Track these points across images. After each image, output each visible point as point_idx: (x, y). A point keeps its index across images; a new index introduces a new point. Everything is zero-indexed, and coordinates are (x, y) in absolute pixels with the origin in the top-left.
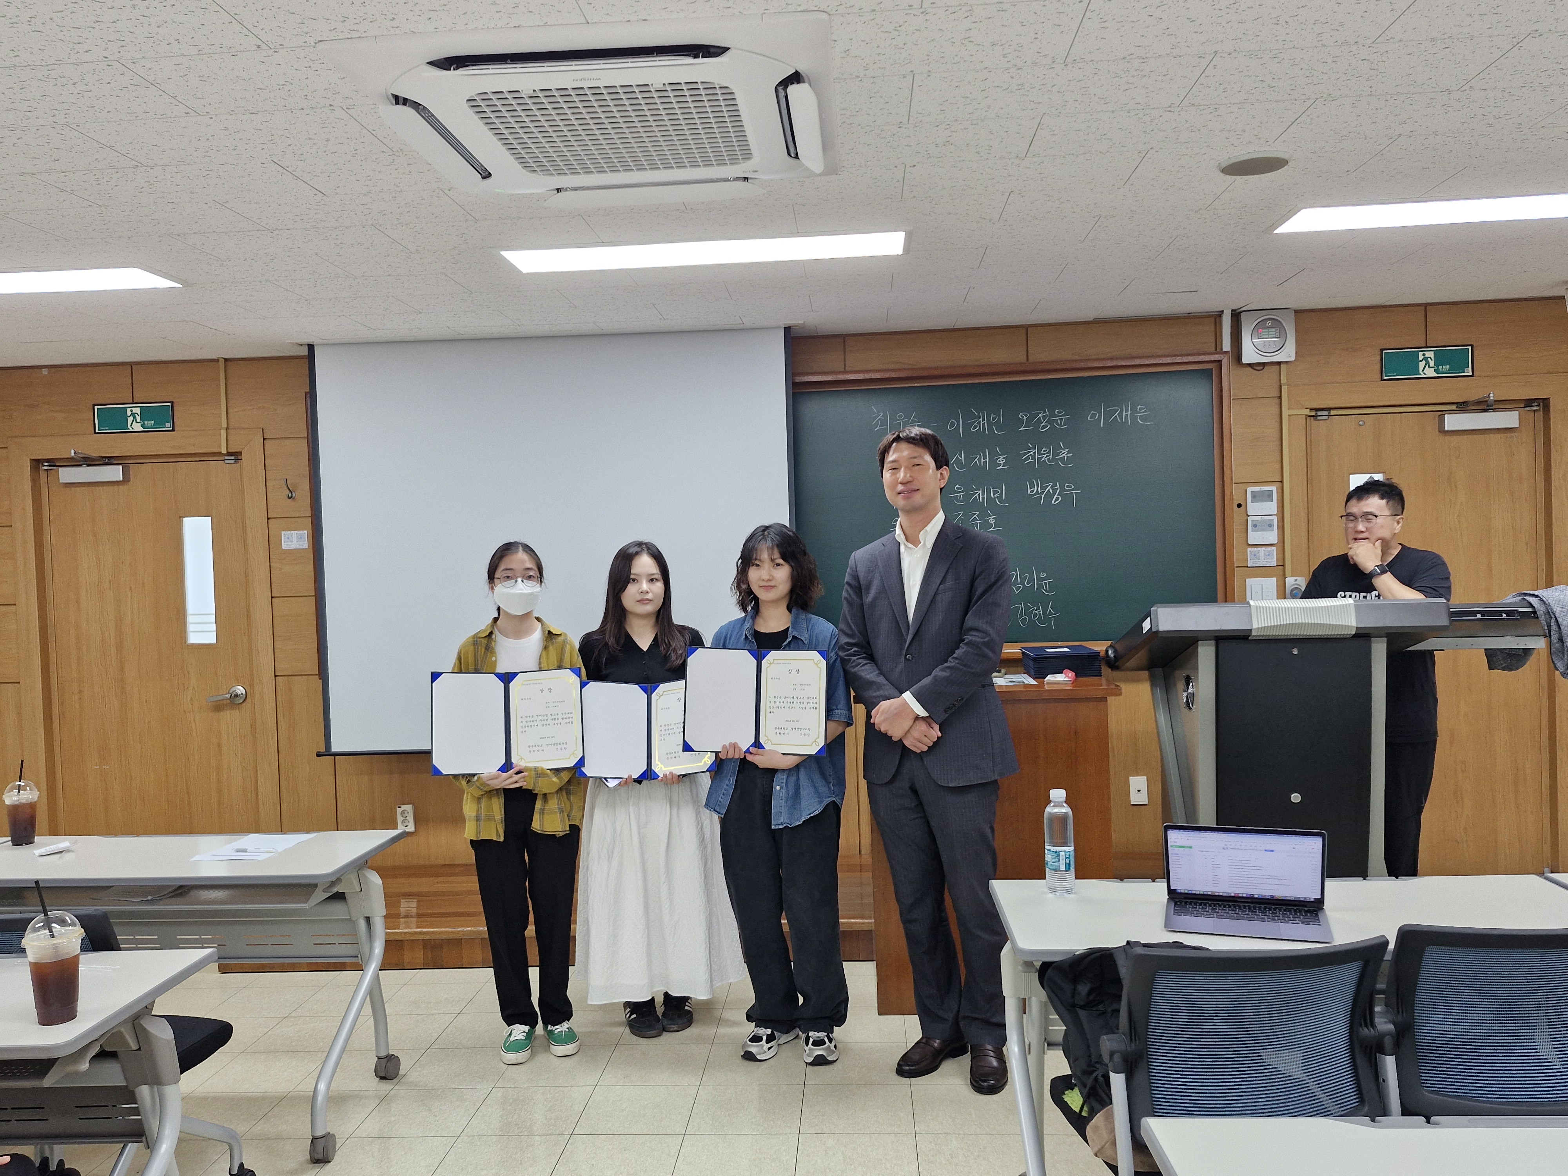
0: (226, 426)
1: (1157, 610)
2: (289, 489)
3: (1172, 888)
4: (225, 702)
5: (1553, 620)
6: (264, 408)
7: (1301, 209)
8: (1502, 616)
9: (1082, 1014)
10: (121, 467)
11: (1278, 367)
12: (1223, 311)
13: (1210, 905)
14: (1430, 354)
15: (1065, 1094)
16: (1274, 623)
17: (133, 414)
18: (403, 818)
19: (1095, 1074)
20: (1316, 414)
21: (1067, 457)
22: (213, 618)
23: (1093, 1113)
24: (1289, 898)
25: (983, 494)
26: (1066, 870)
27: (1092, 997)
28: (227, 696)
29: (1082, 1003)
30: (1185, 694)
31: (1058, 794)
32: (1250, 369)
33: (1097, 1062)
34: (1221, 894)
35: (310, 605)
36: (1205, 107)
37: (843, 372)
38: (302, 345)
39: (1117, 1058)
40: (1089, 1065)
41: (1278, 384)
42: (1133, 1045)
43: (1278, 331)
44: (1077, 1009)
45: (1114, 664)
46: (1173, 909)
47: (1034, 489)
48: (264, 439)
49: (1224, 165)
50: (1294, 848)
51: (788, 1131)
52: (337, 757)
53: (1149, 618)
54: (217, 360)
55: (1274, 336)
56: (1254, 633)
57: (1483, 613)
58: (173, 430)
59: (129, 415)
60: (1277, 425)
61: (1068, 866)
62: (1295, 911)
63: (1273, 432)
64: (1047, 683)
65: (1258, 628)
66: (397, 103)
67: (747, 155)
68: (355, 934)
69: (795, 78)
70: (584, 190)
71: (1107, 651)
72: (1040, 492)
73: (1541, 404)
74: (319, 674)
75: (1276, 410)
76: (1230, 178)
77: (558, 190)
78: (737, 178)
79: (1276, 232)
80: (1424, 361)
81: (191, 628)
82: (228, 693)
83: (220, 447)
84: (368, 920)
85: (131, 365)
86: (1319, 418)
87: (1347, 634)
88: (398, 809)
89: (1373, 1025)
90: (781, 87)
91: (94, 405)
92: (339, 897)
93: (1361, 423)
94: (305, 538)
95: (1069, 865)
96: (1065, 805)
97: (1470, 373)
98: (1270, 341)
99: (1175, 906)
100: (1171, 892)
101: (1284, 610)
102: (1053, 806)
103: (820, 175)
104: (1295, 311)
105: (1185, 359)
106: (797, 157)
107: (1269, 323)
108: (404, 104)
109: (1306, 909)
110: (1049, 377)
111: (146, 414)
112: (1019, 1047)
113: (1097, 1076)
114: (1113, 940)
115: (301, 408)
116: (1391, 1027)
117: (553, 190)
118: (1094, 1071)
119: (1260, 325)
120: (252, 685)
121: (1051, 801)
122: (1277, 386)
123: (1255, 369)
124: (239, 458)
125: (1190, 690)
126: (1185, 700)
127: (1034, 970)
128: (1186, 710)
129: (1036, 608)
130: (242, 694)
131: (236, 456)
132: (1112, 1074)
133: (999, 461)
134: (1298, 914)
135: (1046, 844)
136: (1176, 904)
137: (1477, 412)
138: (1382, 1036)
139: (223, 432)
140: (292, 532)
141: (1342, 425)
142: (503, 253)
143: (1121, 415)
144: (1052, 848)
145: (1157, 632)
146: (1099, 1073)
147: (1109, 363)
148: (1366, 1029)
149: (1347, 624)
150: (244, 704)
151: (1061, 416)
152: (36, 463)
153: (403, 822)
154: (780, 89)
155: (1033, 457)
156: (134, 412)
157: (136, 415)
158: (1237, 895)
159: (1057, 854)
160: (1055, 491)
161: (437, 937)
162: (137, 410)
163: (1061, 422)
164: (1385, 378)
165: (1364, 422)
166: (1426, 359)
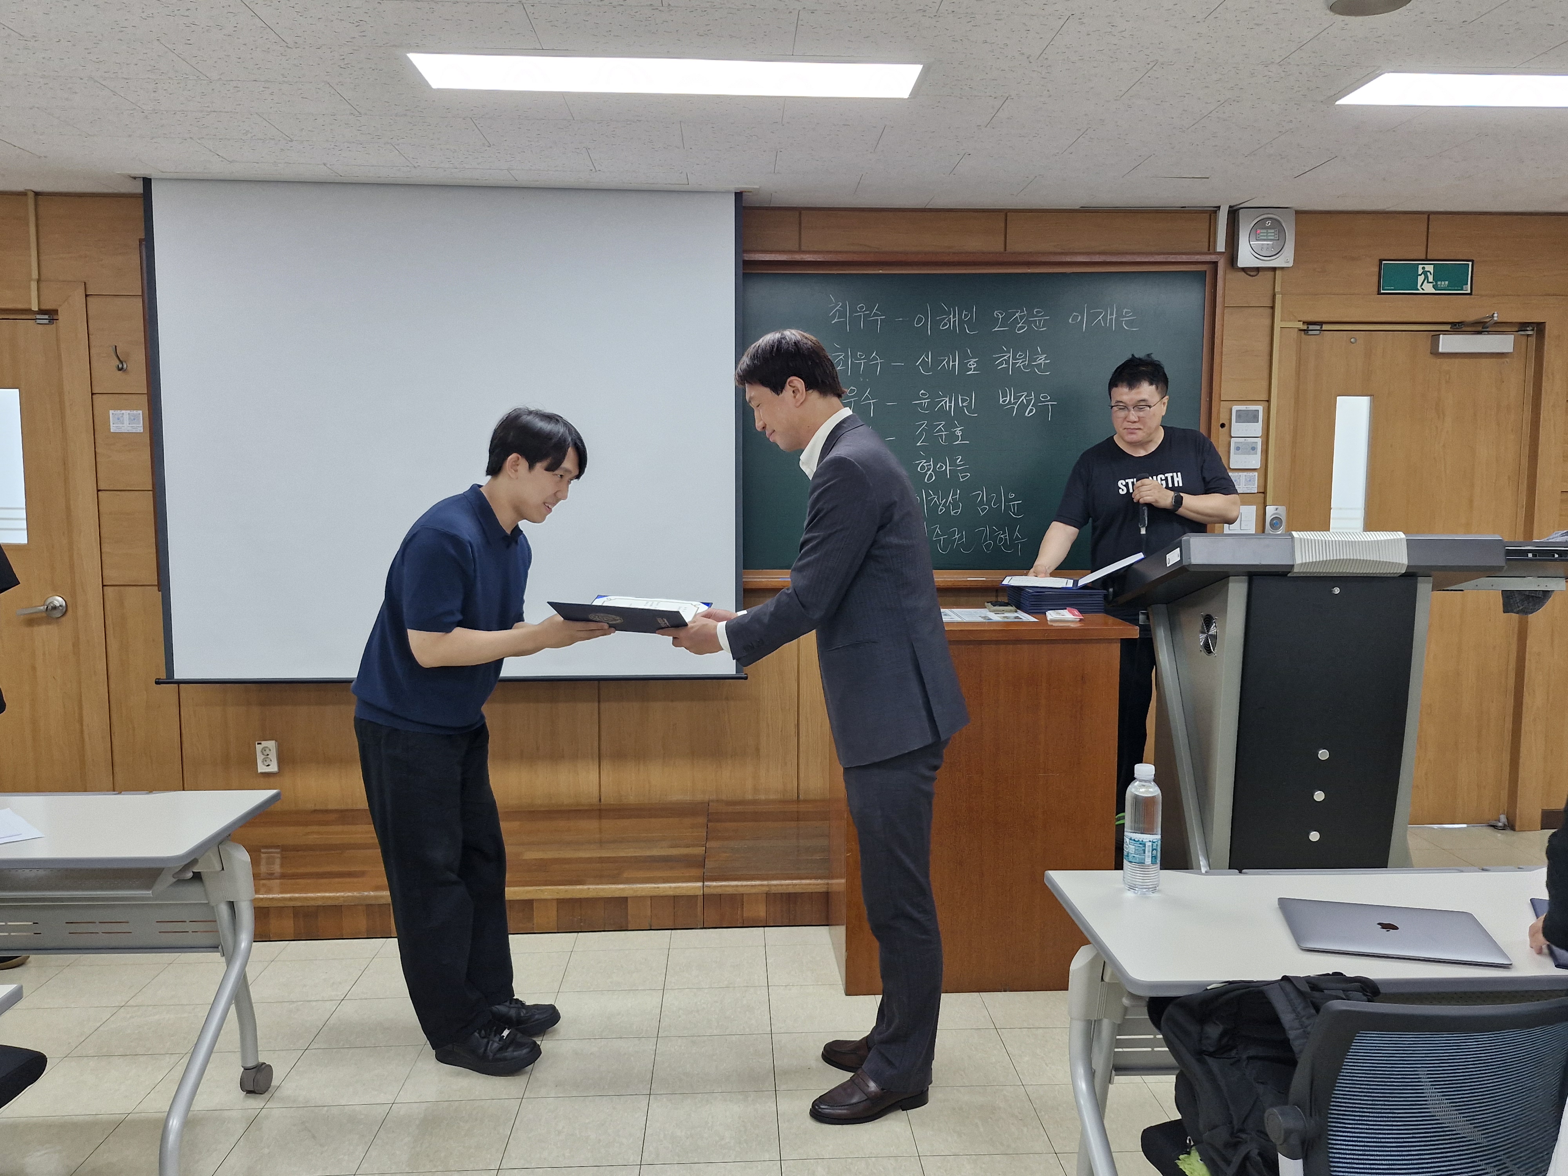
0: (37, 277)
2: (119, 359)
4: (40, 615)
7: (1381, 74)
8: (1554, 556)
9: (1213, 1063)
11: (1273, 273)
15: (1179, 1159)
16: (1321, 557)
18: (265, 758)
19: (1245, 1148)
21: (1044, 363)
22: (23, 514)
25: (950, 402)
28: (44, 607)
29: (1211, 1049)
30: (1204, 636)
32: (1243, 273)
35: (147, 502)
37: (797, 251)
38: (135, 178)
39: (1290, 1139)
41: (1272, 293)
43: (1277, 233)
44: (1206, 1057)
47: (1007, 399)
48: (86, 296)
52: (181, 685)
55: (1272, 238)
56: (1296, 570)
60: (1268, 339)
63: (1264, 347)
64: (1049, 621)
68: (216, 920)
72: (1012, 402)
74: (158, 585)
75: (1267, 322)
82: (46, 605)
84: (231, 904)
86: (1310, 333)
87: (1395, 573)
88: (257, 747)
92: (197, 877)
93: (1352, 340)
94: (139, 420)
98: (1268, 244)
101: (1330, 544)
107: (1268, 223)
110: (1029, 271)
115: (134, 260)
119: (1260, 224)
120: (73, 596)
123: (1250, 275)
124: (55, 318)
125: (1213, 631)
126: (1206, 643)
128: (1204, 654)
129: (1002, 532)
130: (61, 606)
131: (51, 314)
133: (970, 365)
137: (1472, 334)
140: (123, 411)
141: (1333, 341)
142: (414, 58)
143: (1104, 318)
145: (1190, 565)
149: (1394, 562)
150: (64, 619)
151: (1040, 317)
153: (265, 761)
155: (1007, 362)
160: (1029, 401)
161: (310, 904)
163: (1040, 324)
164: (1382, 291)
165: (1356, 340)
166: (1425, 273)
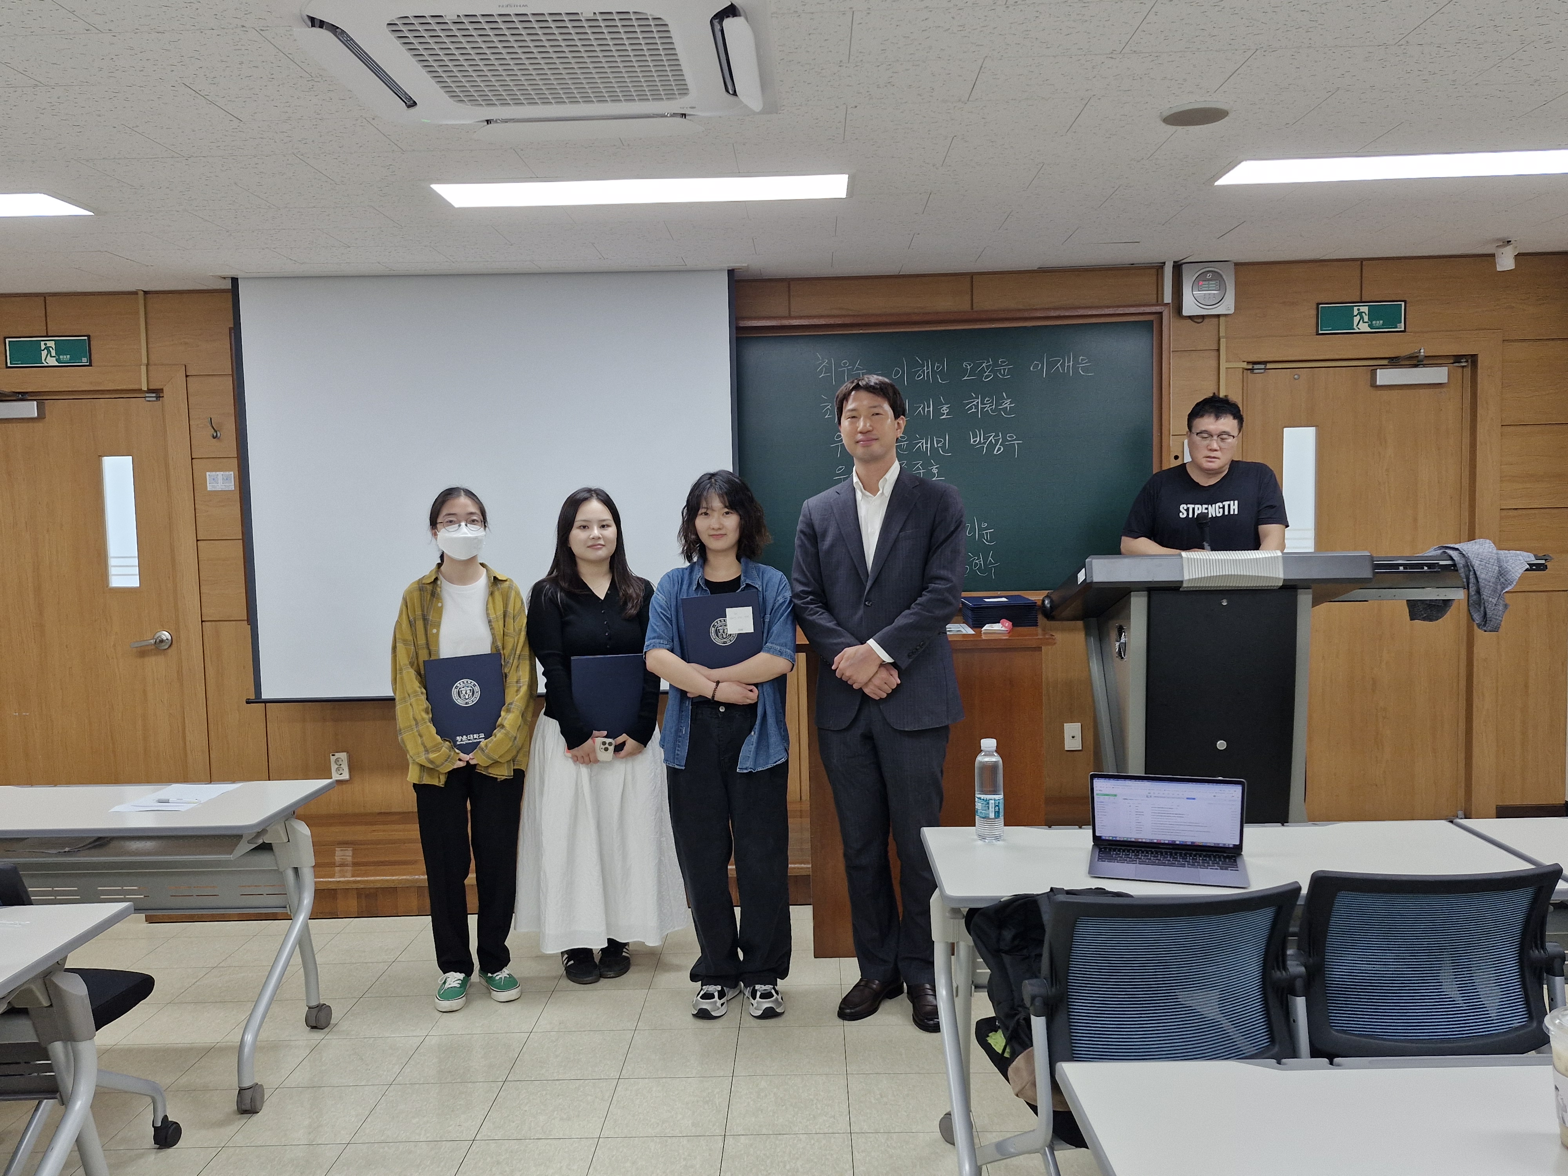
0: (146, 362)
1: (1091, 562)
2: (214, 429)
3: (1097, 834)
4: (150, 648)
5: (1471, 573)
6: (186, 343)
7: (1243, 161)
8: (1423, 569)
9: (1007, 959)
10: (35, 403)
11: (1217, 319)
12: (1164, 263)
13: (1133, 852)
14: (1365, 309)
15: (988, 1036)
16: (1208, 574)
17: (47, 348)
18: (337, 766)
19: (1017, 1018)
20: (1253, 367)
21: (1010, 407)
22: (136, 562)
23: (1014, 1055)
24: (1209, 845)
25: (927, 443)
26: (995, 818)
27: (1016, 943)
28: (152, 641)
29: (1007, 948)
30: (1117, 644)
31: (989, 744)
32: (1190, 321)
33: (1019, 1006)
34: (1144, 840)
35: (237, 549)
36: (1147, 55)
37: (787, 317)
38: (225, 278)
39: (1038, 1002)
40: (1012, 1008)
41: (1217, 337)
42: (1054, 990)
43: (1218, 284)
44: (1003, 955)
45: (1050, 614)
46: (1097, 856)
47: (976, 439)
48: (187, 376)
49: (1166, 114)
50: (1215, 796)
51: (722, 1074)
52: (267, 704)
53: (1084, 569)
54: (135, 293)
55: (1214, 288)
56: (1185, 585)
57: (1405, 566)
58: (90, 365)
59: (42, 348)
60: (1216, 377)
61: (997, 814)
62: (1215, 857)
63: (1211, 385)
64: (984, 633)
65: (1189, 580)
66: (313, 26)
67: (684, 90)
68: (283, 883)
69: (731, 11)
70: (515, 122)
71: (1043, 601)
72: (982, 442)
73: (1470, 360)
74: (248, 620)
75: (1214, 363)
76: (1172, 129)
77: (488, 122)
78: (674, 114)
79: (1216, 184)
80: (1358, 316)
81: (113, 571)
82: (153, 639)
83: (140, 383)
84: (296, 870)
85: (44, 296)
86: (1256, 371)
87: (1274, 586)
88: (332, 757)
89: (1285, 968)
90: (717, 20)
91: (5, 338)
92: (266, 847)
93: (1296, 376)
94: (231, 479)
95: (998, 812)
96: (996, 754)
97: (1403, 329)
98: (1210, 294)
99: (1099, 852)
100: (1097, 839)
101: (1214, 562)
102: (984, 755)
103: (759, 113)
104: (1235, 263)
105: (1127, 311)
106: (735, 94)
107: (1209, 276)
108: (321, 27)
109: (1225, 855)
110: (993, 326)
111: (61, 348)
112: (947, 993)
113: (1019, 1019)
114: (1038, 888)
115: (225, 345)
116: (1302, 969)
117: (482, 121)
118: (1016, 1014)
119: (1201, 277)
120: (177, 630)
121: (982, 751)
122: (1216, 339)
123: (1195, 323)
124: (161, 396)
125: (1123, 640)
126: (1117, 650)
127: (962, 916)
128: (1118, 659)
129: (976, 558)
130: (167, 639)
131: (158, 393)
132: (1032, 1017)
133: (943, 411)
134: (1217, 860)
135: (976, 792)
136: (1100, 851)
137: (1409, 368)
138: (1294, 978)
139: (143, 368)
140: (218, 473)
141: (1277, 379)
142: (435, 187)
143: (1063, 365)
144: (983, 796)
145: (1092, 583)
146: (1021, 1016)
147: (1053, 314)
148: (1278, 973)
149: (1274, 576)
150: (170, 650)
151: (1003, 366)
153: (338, 769)
154: (716, 22)
155: (977, 407)
156: (48, 345)
157: (51, 349)
158: (1159, 842)
159: (987, 802)
160: (997, 441)
161: (372, 886)
162: (52, 344)
163: (1004, 372)
164: (1320, 332)
165: (1299, 375)
166: (1360, 313)
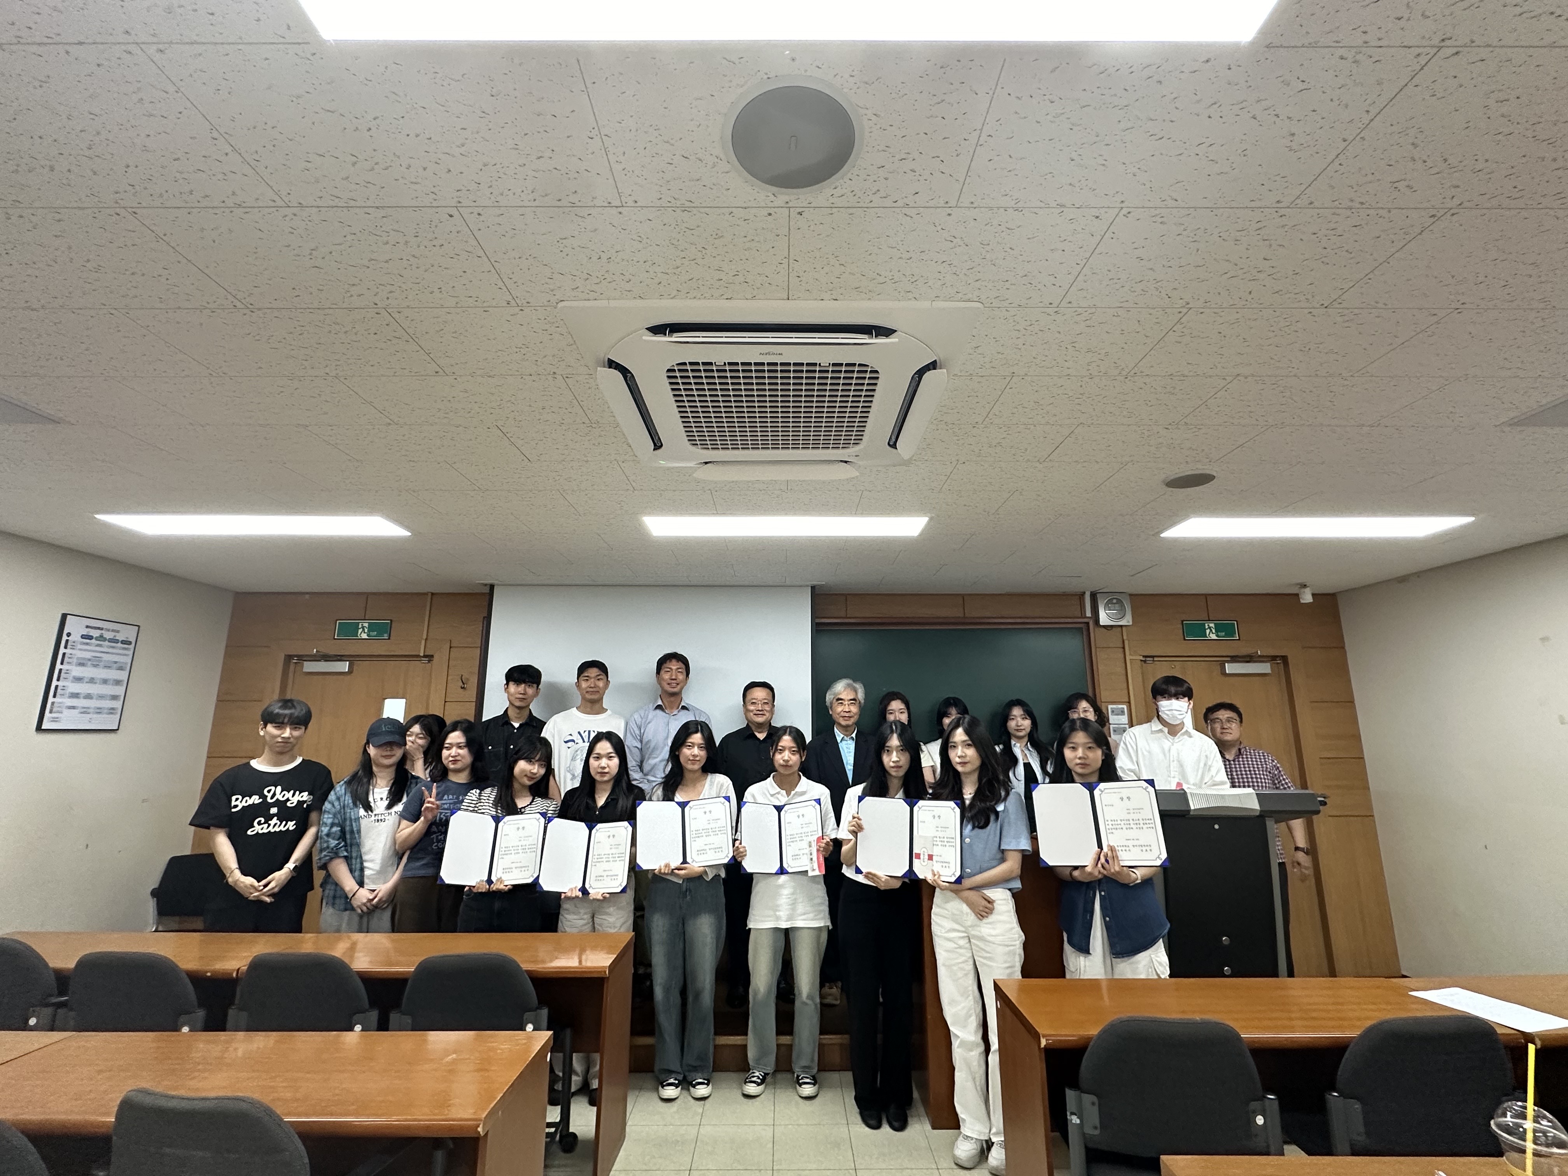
6: (454, 626)
10: (348, 662)
12: (1084, 592)
14: (1212, 625)
17: (363, 627)
20: (1148, 659)
49: (1173, 478)
54: (426, 594)
58: (389, 639)
59: (360, 628)
65: (1195, 808)
66: (610, 367)
67: (859, 440)
69: (934, 366)
73: (1284, 659)
76: (1166, 491)
77: (708, 463)
78: (840, 460)
79: (1161, 535)
80: (1209, 629)
83: (420, 651)
85: (367, 594)
90: (918, 374)
91: (337, 620)
97: (1238, 638)
103: (907, 460)
104: (1129, 594)
105: (1063, 621)
106: (895, 445)
108: (615, 367)
111: (371, 628)
117: (703, 463)
122: (1121, 641)
139: (423, 642)
152: (289, 658)
154: (916, 376)
162: (366, 625)
